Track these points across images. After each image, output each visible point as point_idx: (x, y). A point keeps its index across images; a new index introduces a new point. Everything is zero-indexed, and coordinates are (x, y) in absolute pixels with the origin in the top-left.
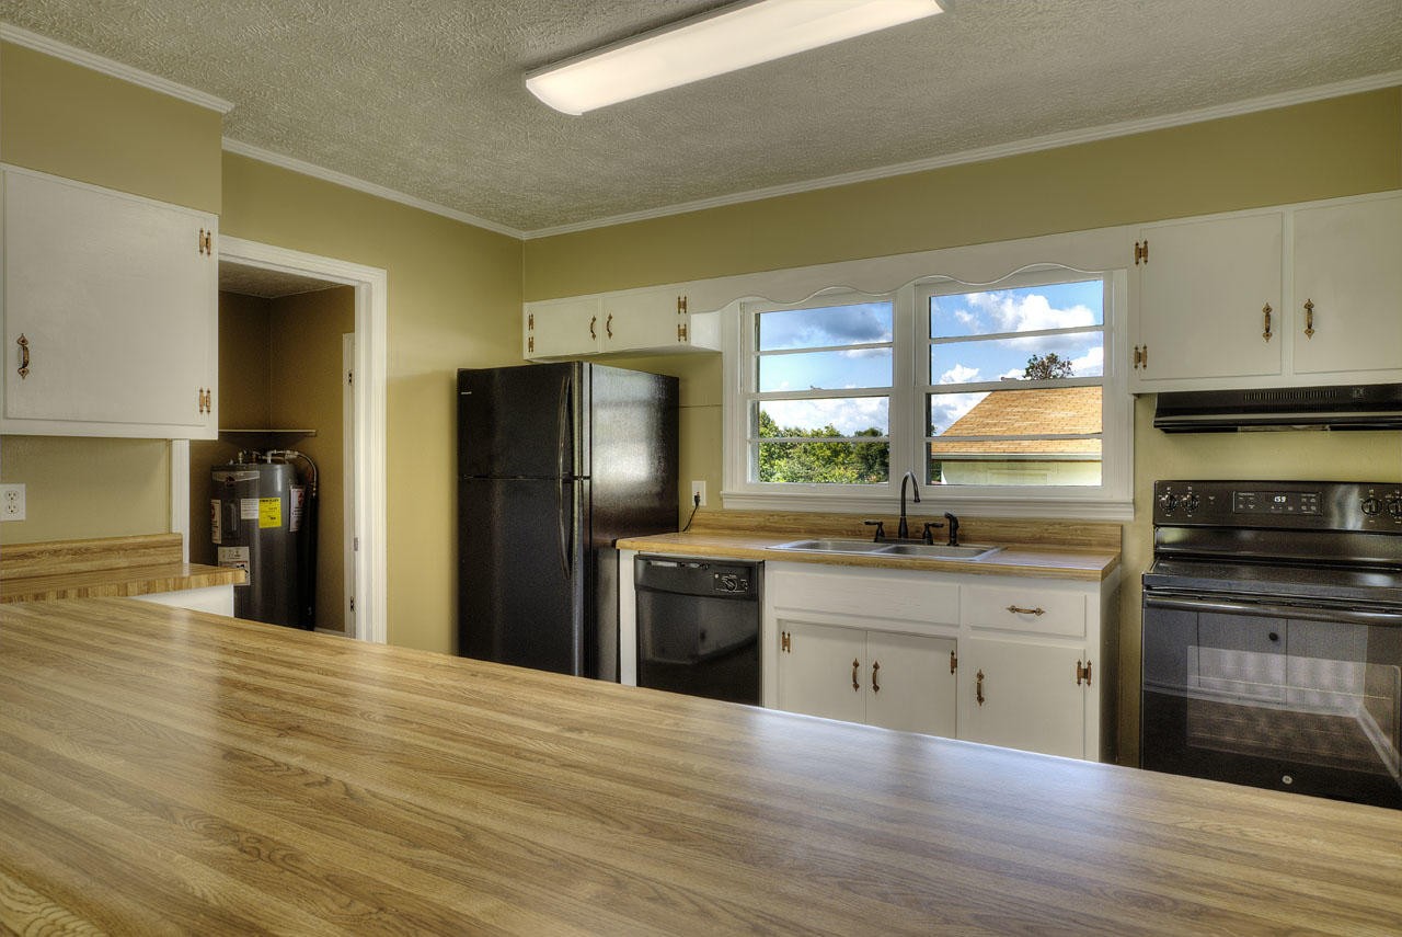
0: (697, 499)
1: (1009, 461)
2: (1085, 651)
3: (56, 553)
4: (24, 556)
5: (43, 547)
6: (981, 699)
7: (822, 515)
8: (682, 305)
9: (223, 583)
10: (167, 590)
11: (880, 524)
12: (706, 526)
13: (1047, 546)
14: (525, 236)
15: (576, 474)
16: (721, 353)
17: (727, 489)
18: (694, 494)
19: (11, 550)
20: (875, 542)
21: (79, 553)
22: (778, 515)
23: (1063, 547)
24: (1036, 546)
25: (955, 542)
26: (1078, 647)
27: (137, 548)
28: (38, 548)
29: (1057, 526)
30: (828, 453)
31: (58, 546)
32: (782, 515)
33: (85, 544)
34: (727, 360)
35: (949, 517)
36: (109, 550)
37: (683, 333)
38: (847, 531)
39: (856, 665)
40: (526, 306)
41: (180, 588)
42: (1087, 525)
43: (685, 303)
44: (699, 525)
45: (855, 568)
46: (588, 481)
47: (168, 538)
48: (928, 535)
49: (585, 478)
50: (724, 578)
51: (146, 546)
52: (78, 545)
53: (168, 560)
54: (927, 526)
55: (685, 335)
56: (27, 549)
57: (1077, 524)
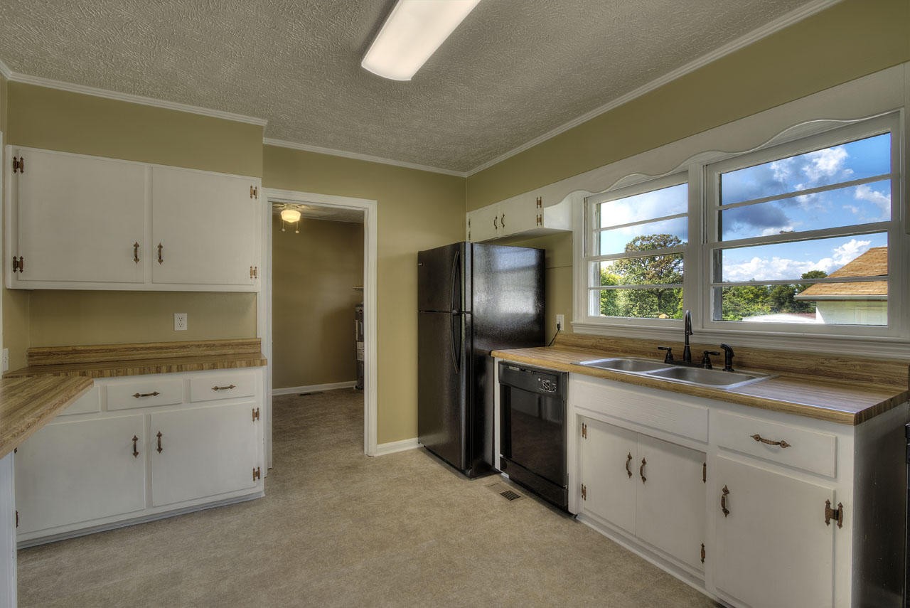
0: (559, 326)
1: (868, 300)
2: (835, 492)
3: (199, 346)
4: (184, 347)
5: (193, 343)
6: (726, 512)
7: (633, 340)
8: (539, 203)
9: (255, 365)
10: (224, 367)
11: (669, 350)
12: (563, 344)
13: (822, 378)
14: (466, 175)
15: (463, 310)
16: (572, 232)
17: (576, 320)
18: (558, 323)
19: (178, 344)
20: (665, 362)
21: (211, 346)
22: (605, 339)
23: (840, 381)
24: (811, 377)
25: (730, 368)
26: (828, 487)
27: (238, 345)
28: (191, 343)
29: (834, 361)
30: (752, 296)
31: (200, 343)
32: (606, 338)
33: (213, 343)
34: (575, 236)
35: (723, 346)
36: (224, 345)
37: (540, 220)
38: (650, 353)
39: (630, 457)
40: (468, 214)
41: (231, 367)
42: (868, 361)
43: (540, 201)
44: (559, 343)
45: (626, 385)
46: (469, 315)
47: (254, 340)
48: (706, 360)
49: (468, 313)
50: (543, 382)
51: (243, 344)
52: (211, 343)
53: (253, 351)
54: (707, 353)
55: (541, 221)
56: (185, 344)
57: (856, 360)
